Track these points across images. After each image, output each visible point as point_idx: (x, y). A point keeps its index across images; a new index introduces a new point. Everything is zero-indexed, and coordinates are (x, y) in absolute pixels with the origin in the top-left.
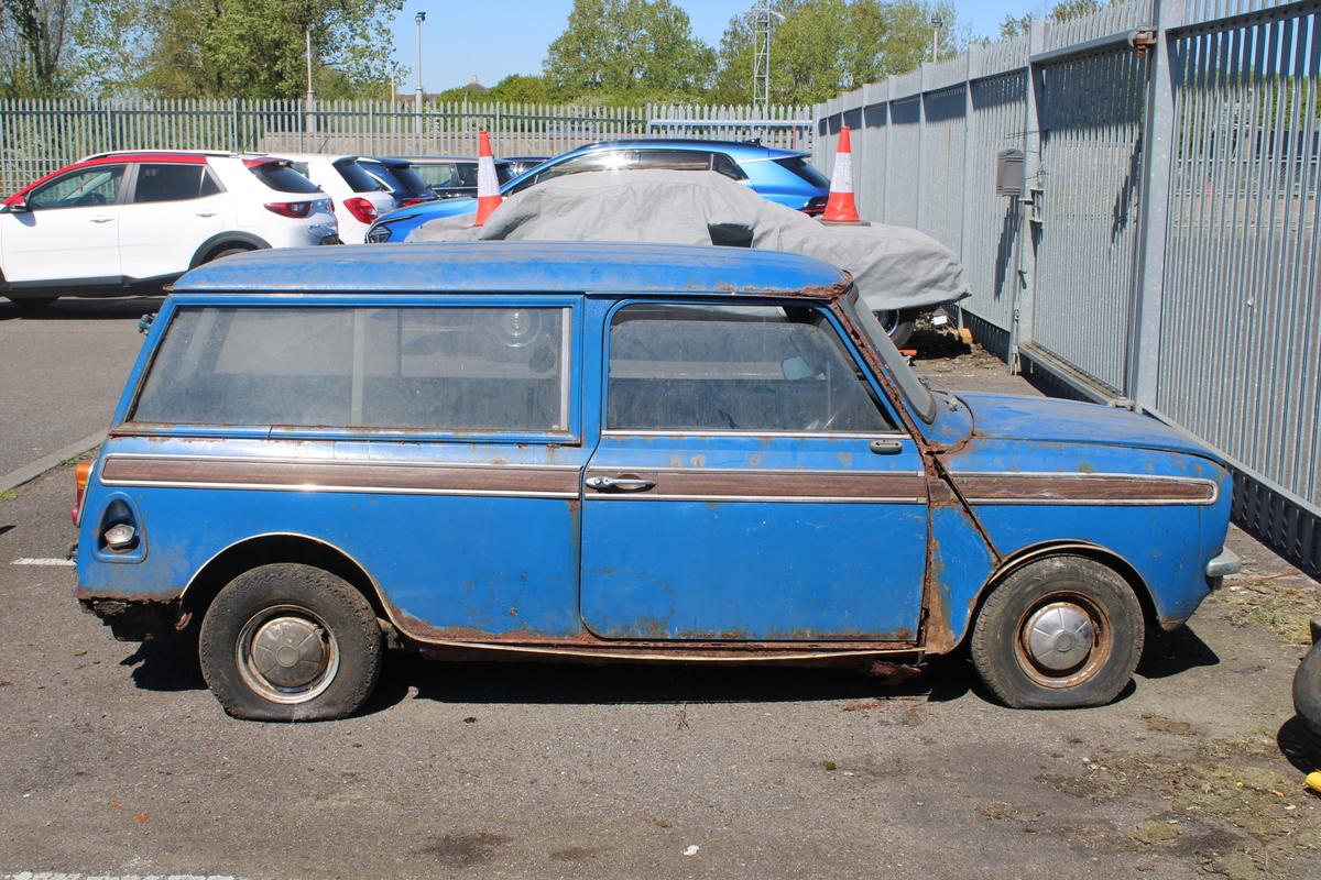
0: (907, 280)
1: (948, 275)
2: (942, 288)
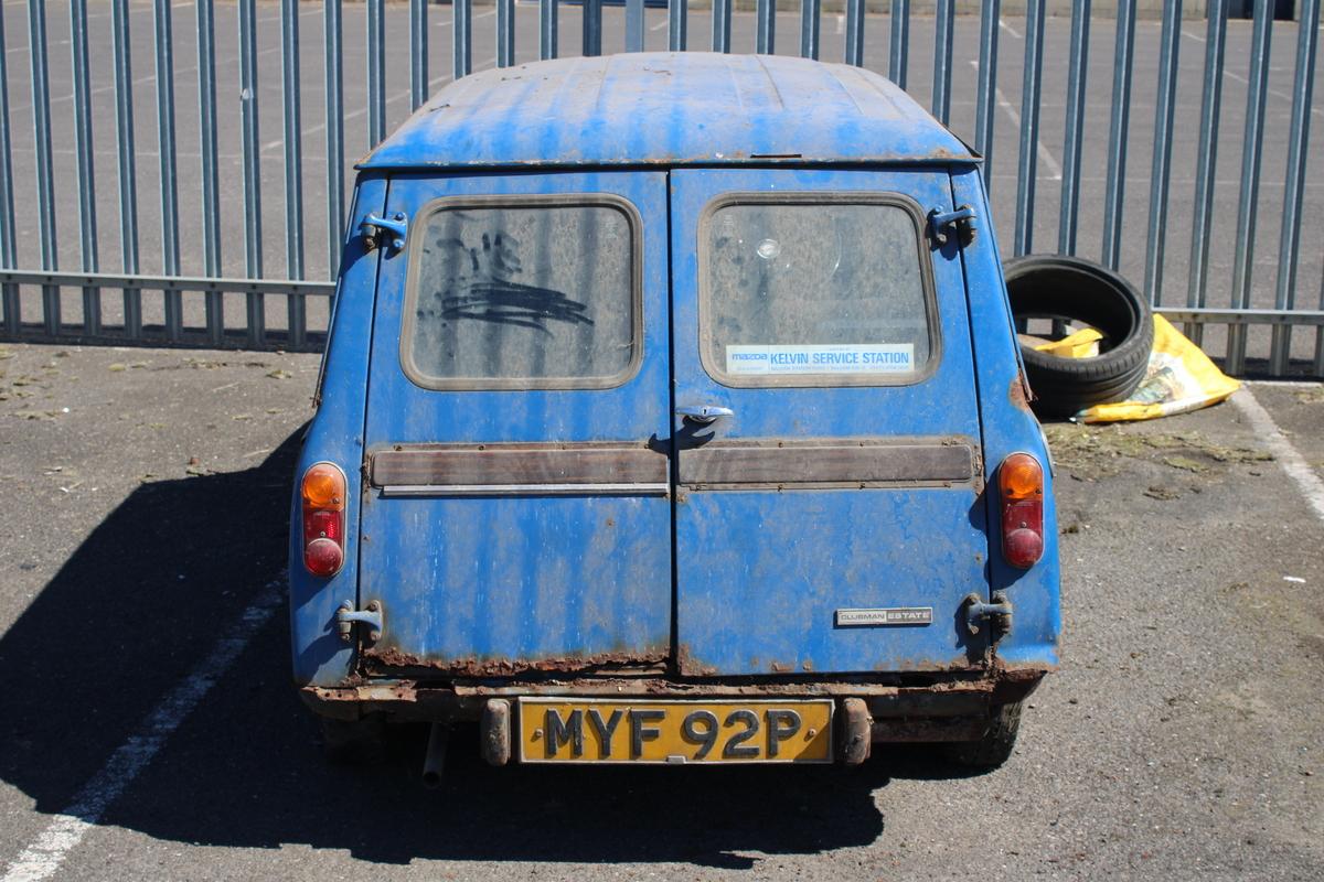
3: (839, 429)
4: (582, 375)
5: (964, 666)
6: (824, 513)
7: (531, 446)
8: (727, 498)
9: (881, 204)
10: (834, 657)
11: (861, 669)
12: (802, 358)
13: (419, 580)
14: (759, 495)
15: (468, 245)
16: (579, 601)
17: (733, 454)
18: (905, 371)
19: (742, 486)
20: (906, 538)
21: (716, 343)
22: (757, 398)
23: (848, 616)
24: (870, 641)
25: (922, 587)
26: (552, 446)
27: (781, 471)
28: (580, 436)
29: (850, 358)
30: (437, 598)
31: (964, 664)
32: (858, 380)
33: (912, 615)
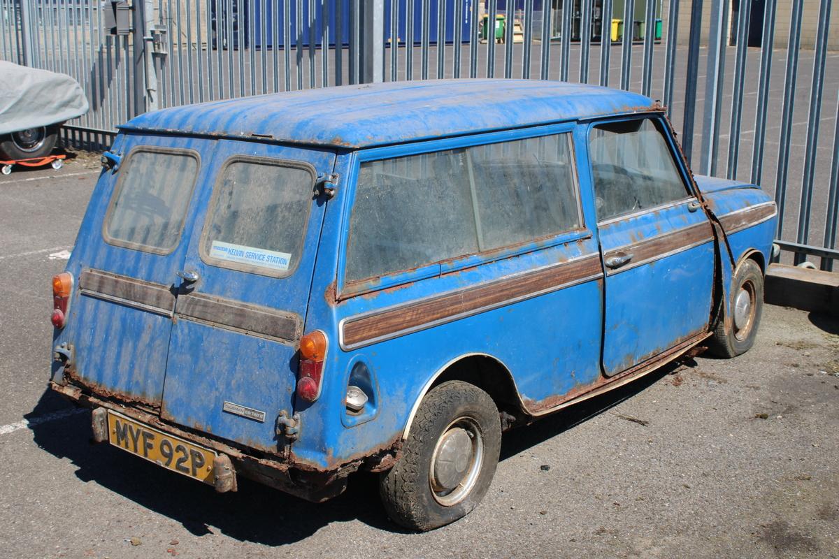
0: (49, 102)
1: (77, 96)
2: (72, 107)
3: (244, 297)
4: (158, 246)
5: (274, 452)
6: (228, 344)
7: (132, 280)
8: (192, 325)
9: (300, 169)
10: (220, 428)
11: (231, 439)
12: (241, 253)
13: (86, 338)
14: (204, 327)
15: (141, 172)
16: (134, 365)
17: (199, 301)
18: (283, 270)
19: (199, 320)
20: (260, 368)
21: (209, 239)
22: (216, 272)
23: (229, 406)
24: (236, 424)
25: (263, 400)
26: (138, 281)
27: (215, 316)
28: (149, 279)
29: (261, 257)
30: (90, 349)
31: (275, 452)
32: (259, 271)
33: (255, 415)
